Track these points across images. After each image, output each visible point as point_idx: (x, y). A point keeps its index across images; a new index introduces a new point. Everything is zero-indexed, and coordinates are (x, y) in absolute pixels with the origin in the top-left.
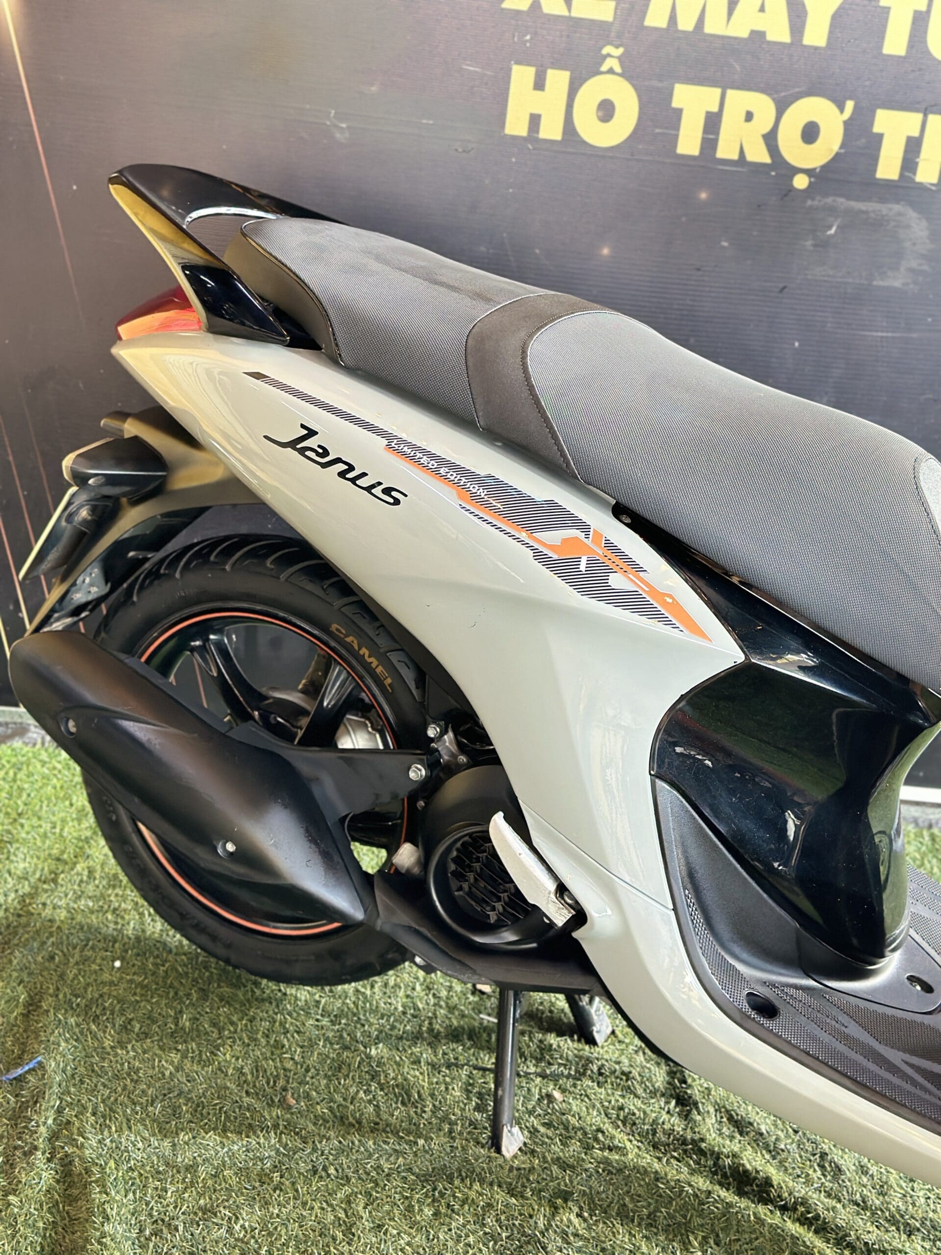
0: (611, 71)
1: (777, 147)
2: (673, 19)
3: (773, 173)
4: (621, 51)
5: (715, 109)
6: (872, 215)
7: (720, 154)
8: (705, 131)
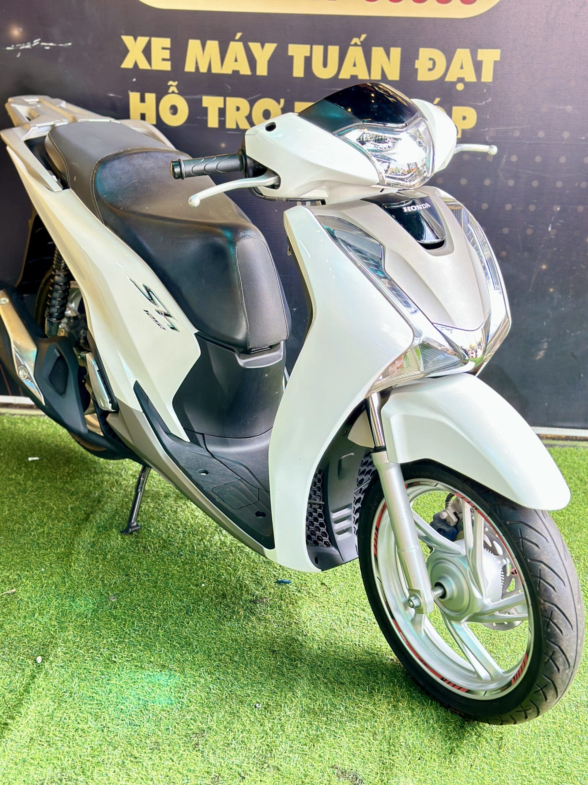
0: (173, 92)
2: (197, 68)
4: (176, 83)
5: (222, 106)
7: (228, 126)
8: (219, 116)
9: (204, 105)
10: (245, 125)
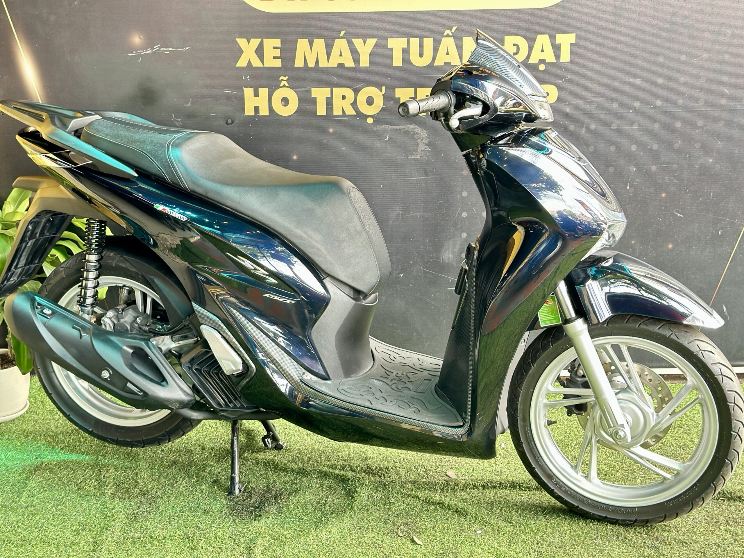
0: (284, 86)
1: (357, 108)
2: (306, 63)
3: (358, 118)
4: (287, 77)
5: (329, 96)
6: (403, 131)
7: (335, 113)
8: (327, 105)
9: (313, 95)
10: (351, 112)
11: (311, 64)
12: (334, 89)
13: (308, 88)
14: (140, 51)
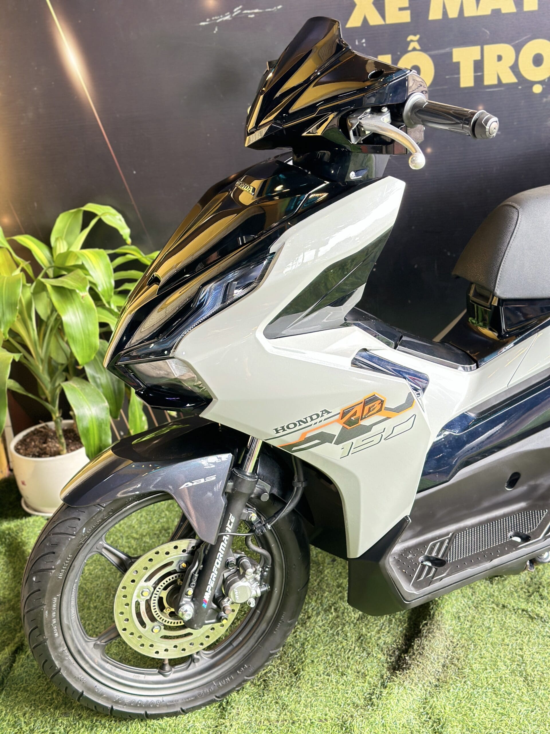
0: (414, 49)
1: (519, 72)
2: (445, 13)
3: (520, 87)
4: (418, 37)
7: (487, 82)
8: (475, 71)
9: (455, 60)
10: (509, 78)
11: (453, 14)
12: (486, 47)
13: (447, 50)
14: (216, 18)
